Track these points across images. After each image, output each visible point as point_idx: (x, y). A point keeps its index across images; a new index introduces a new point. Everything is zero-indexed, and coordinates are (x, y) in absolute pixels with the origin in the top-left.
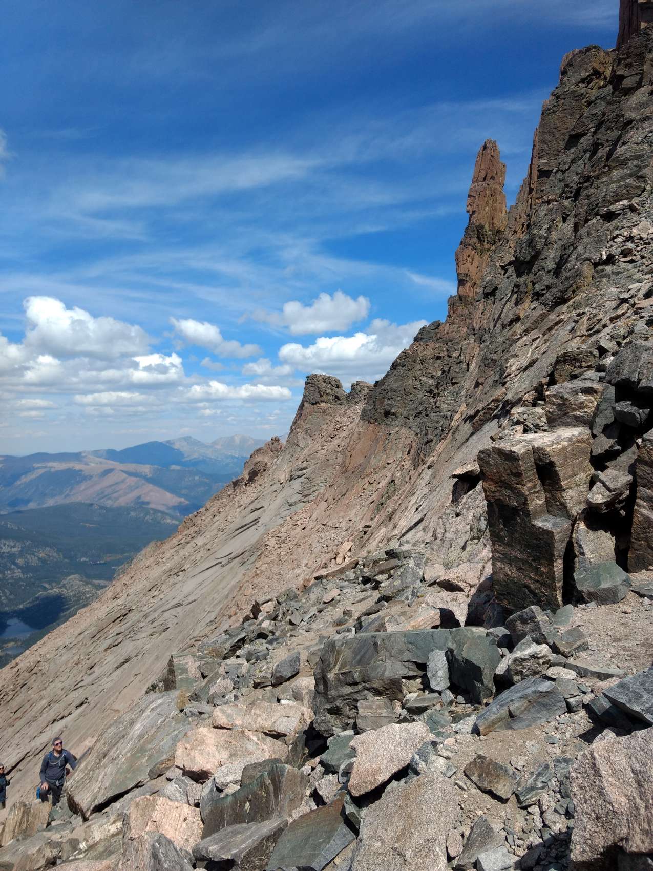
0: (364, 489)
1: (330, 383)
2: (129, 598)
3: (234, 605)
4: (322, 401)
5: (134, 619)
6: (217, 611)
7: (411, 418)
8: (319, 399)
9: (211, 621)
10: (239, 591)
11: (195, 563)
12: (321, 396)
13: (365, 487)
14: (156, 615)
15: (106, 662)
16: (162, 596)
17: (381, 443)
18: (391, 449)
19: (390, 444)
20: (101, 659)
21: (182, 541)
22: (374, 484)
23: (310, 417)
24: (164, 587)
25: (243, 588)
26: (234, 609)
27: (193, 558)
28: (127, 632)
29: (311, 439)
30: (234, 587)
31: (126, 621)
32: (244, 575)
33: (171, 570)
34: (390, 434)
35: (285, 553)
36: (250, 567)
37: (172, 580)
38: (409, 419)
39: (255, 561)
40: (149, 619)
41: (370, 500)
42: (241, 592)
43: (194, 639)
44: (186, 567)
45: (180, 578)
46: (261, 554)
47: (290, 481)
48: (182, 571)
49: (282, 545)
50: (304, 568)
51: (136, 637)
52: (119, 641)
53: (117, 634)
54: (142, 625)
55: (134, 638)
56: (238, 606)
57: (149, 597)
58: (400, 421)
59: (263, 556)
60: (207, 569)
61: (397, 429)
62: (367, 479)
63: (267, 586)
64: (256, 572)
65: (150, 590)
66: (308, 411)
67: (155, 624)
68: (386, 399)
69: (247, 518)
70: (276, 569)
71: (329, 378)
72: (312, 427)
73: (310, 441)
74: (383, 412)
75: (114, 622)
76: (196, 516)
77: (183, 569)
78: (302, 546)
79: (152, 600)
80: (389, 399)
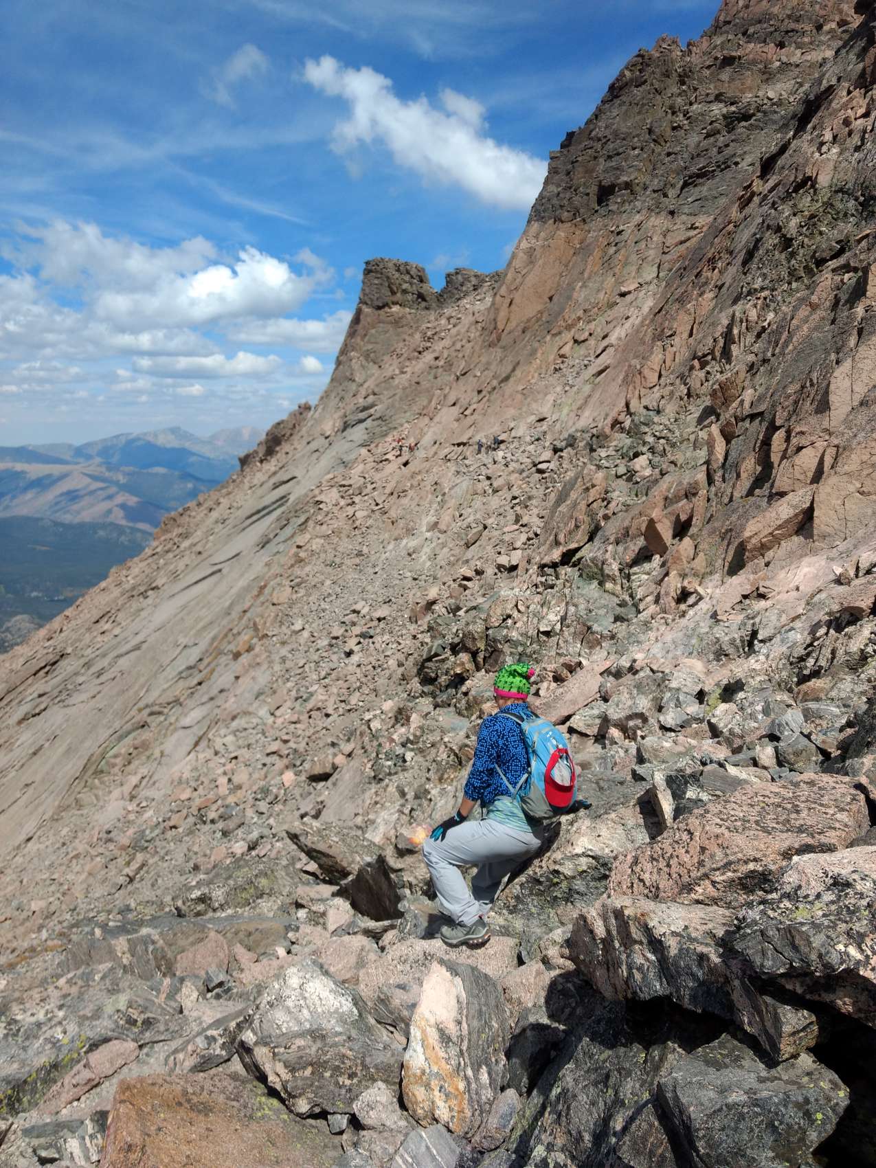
0: (562, 356)
1: (408, 272)
2: (62, 635)
3: (247, 627)
4: (395, 303)
5: (70, 669)
6: (203, 644)
7: (672, 193)
8: (389, 299)
9: (190, 668)
10: (258, 596)
11: (175, 576)
12: (393, 293)
13: (566, 350)
14: (105, 662)
15: (18, 743)
16: (117, 631)
17: (597, 253)
18: (626, 264)
19: (623, 252)
20: (11, 737)
21: (158, 550)
22: (592, 342)
23: (373, 331)
24: (121, 616)
25: (267, 591)
26: (246, 638)
27: (172, 567)
28: (55, 693)
29: (376, 366)
30: (247, 589)
31: (56, 673)
32: (267, 564)
33: (133, 588)
34: (619, 233)
35: (365, 513)
36: (281, 547)
37: (135, 605)
38: (665, 195)
39: (292, 536)
40: (94, 669)
41: (593, 369)
42: (262, 599)
43: (148, 711)
44: (159, 582)
45: (149, 601)
46: (306, 521)
47: (344, 430)
48: (153, 589)
49: (357, 499)
50: (428, 535)
51: (71, 701)
52: (42, 707)
53: (40, 696)
54: (80, 679)
55: (66, 703)
56: (256, 629)
57: (95, 634)
58: (645, 200)
59: (311, 523)
60: (196, 583)
61: (638, 218)
62: (567, 336)
63: (328, 582)
64: (296, 555)
65: (97, 621)
66: (369, 320)
67: (103, 678)
68: (601, 160)
69: (265, 499)
70: (346, 545)
71: (406, 264)
72: (378, 347)
73: (374, 369)
74: (594, 189)
75: (35, 674)
76: (182, 515)
77: (154, 585)
78: (411, 493)
79: (99, 638)
80: (610, 157)
